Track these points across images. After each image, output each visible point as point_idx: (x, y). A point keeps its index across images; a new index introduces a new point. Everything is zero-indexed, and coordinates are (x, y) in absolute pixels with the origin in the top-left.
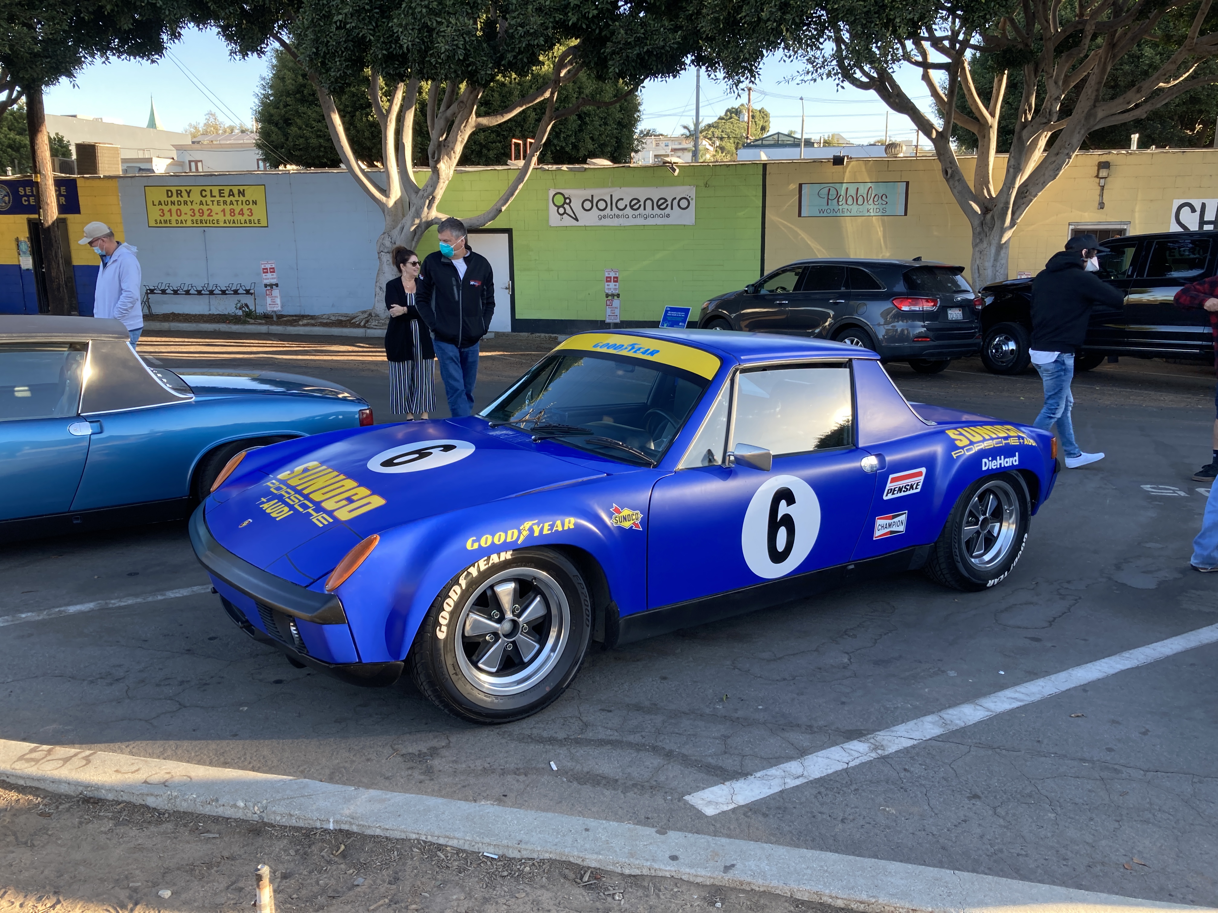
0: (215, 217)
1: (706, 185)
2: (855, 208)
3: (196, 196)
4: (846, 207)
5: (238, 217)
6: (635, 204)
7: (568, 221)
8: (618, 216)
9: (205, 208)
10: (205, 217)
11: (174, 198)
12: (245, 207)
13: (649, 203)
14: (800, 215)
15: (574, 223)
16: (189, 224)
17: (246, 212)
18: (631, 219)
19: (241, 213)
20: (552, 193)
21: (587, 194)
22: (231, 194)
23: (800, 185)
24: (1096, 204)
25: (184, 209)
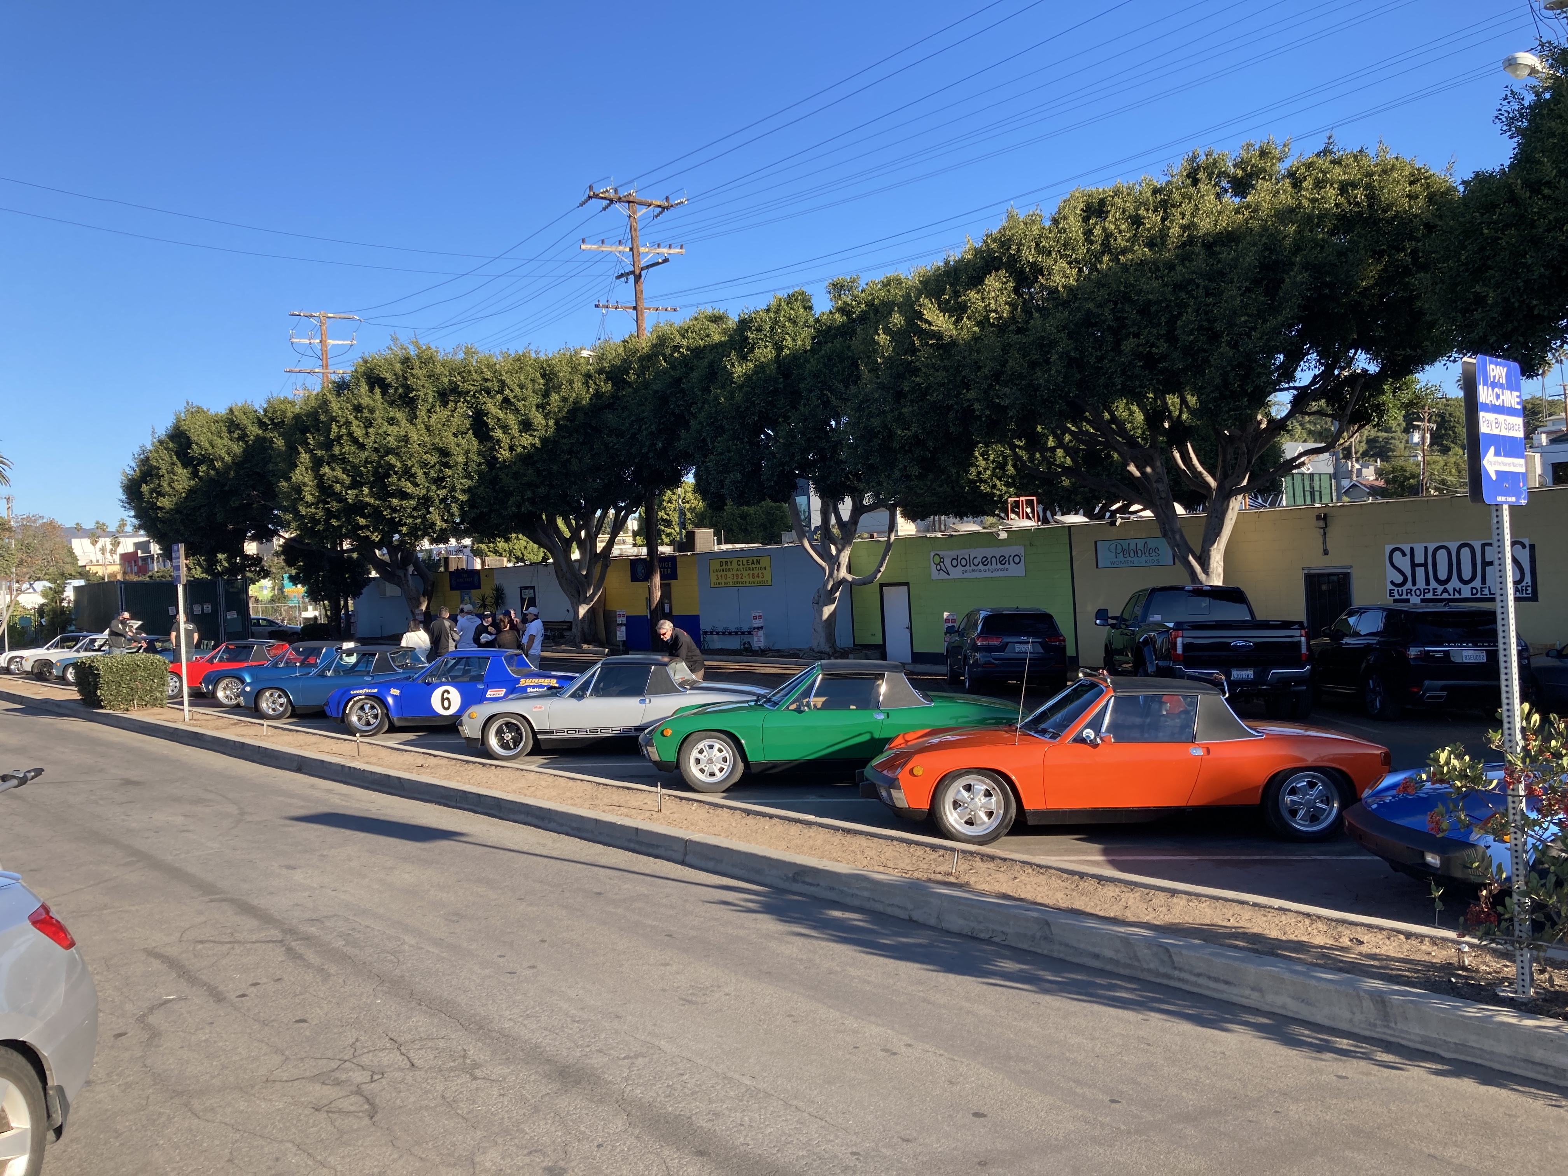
0: (744, 579)
1: (1031, 545)
2: (1136, 559)
3: (735, 566)
4: (1129, 559)
5: (757, 579)
6: (985, 561)
7: (943, 575)
8: (974, 571)
9: (739, 573)
10: (739, 580)
11: (724, 567)
12: (760, 572)
13: (994, 559)
14: (1097, 567)
15: (947, 576)
16: (731, 585)
17: (761, 575)
18: (984, 573)
19: (758, 576)
20: (932, 554)
21: (954, 554)
22: (753, 563)
23: (1096, 542)
24: (1322, 551)
25: (729, 574)
